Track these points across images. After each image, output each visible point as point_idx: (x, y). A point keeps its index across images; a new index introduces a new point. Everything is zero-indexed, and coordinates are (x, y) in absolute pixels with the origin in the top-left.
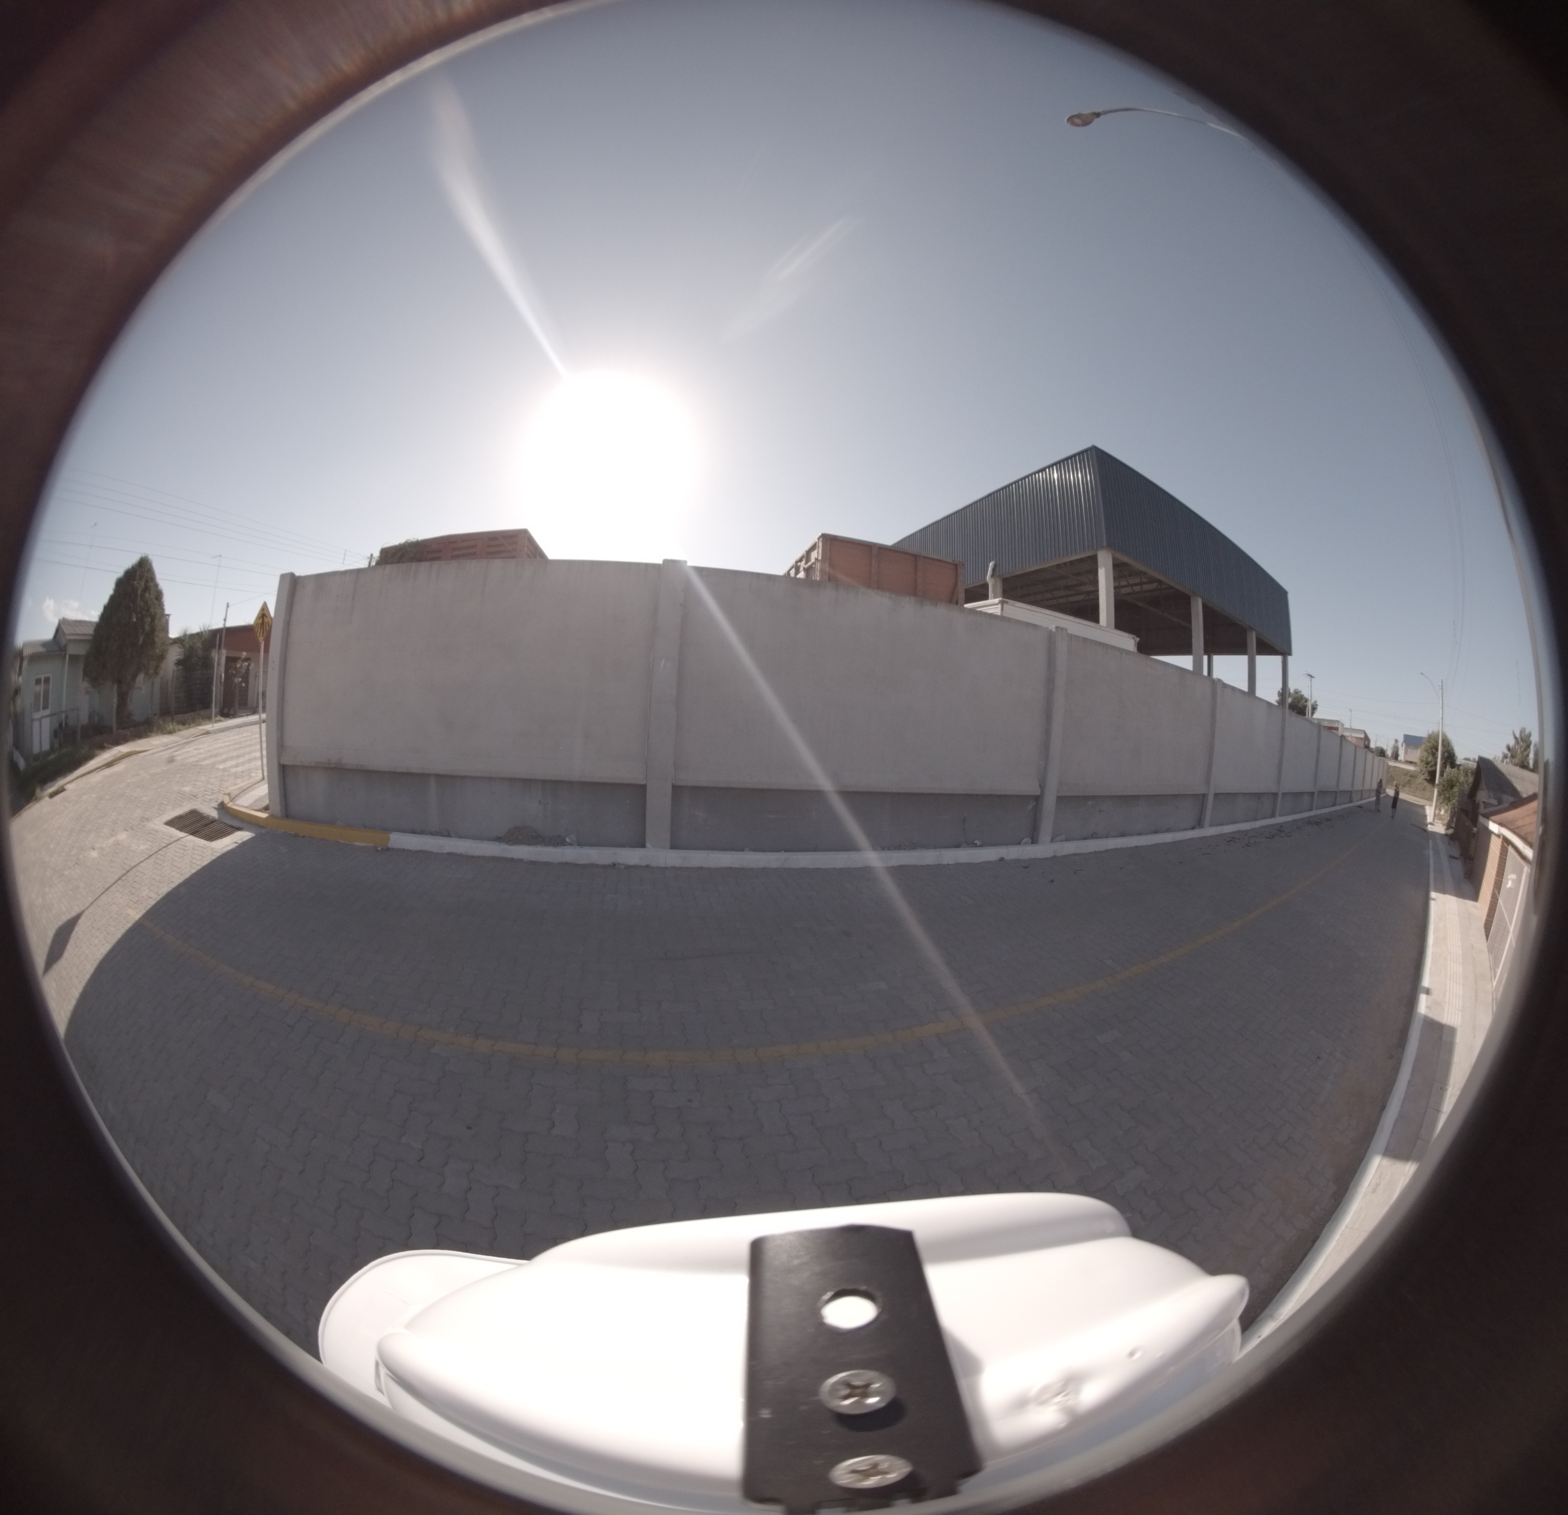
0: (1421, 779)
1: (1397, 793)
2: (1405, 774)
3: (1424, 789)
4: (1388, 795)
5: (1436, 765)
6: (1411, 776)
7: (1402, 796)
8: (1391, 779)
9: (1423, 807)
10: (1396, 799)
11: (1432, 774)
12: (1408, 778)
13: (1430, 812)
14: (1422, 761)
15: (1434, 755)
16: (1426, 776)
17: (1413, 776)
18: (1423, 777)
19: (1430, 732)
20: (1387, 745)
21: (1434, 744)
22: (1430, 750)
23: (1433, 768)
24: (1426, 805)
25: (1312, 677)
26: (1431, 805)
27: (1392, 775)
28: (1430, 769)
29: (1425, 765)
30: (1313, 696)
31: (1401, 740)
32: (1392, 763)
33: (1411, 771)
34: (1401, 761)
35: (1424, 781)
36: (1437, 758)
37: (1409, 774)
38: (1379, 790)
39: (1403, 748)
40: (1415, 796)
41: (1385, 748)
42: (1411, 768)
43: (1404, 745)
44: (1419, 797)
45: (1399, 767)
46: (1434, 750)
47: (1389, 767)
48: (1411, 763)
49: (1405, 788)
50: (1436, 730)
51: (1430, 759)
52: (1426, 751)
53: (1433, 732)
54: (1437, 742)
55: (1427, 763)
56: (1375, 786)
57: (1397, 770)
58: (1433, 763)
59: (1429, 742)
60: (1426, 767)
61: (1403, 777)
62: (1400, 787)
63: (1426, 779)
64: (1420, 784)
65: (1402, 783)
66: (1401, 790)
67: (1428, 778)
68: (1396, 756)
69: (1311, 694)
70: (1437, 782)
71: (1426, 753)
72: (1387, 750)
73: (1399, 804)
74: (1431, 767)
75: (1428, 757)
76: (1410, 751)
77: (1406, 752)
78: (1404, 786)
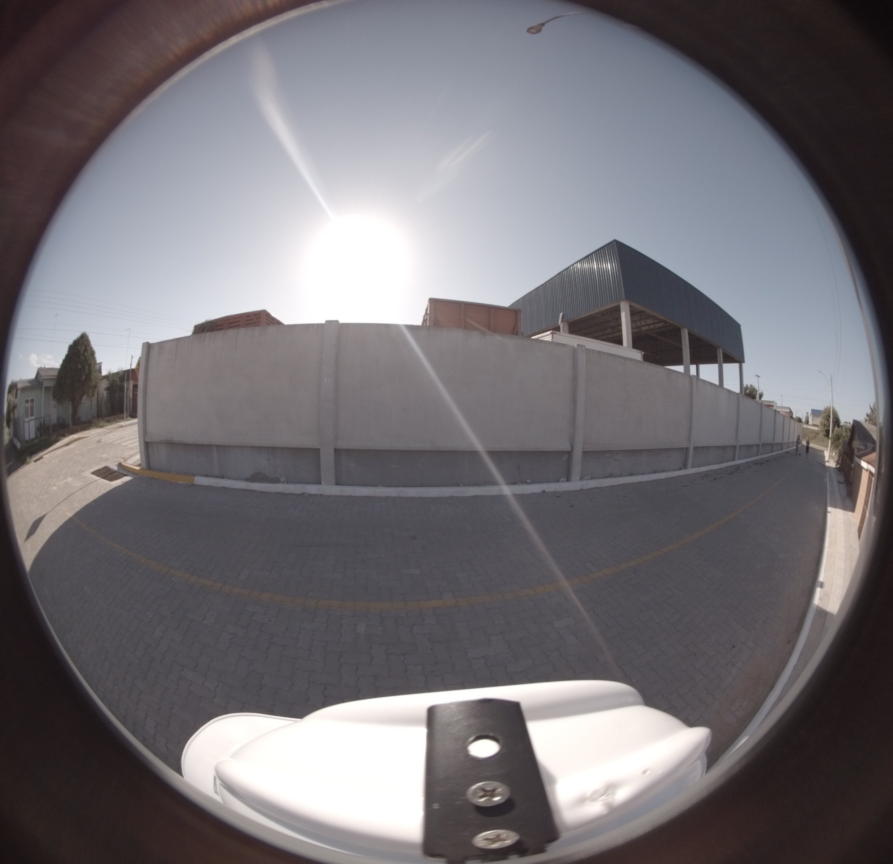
0: (821, 435)
1: (808, 443)
2: (813, 432)
3: (823, 441)
4: (803, 445)
5: (829, 426)
6: (816, 433)
7: (811, 445)
8: (805, 436)
9: (823, 451)
10: (808, 448)
11: (828, 432)
12: (814, 434)
13: (827, 454)
14: (822, 424)
15: (828, 420)
16: (824, 432)
17: (817, 433)
18: (822, 434)
19: (826, 407)
20: (802, 416)
21: (828, 414)
22: (826, 418)
23: (828, 428)
24: (824, 450)
25: (758, 376)
26: (827, 450)
27: (806, 433)
28: (826, 429)
29: (824, 427)
30: (759, 388)
31: (810, 412)
32: (805, 426)
33: (816, 430)
34: (810, 425)
35: (823, 436)
36: (830, 422)
37: (815, 432)
38: (798, 442)
39: (811, 417)
40: (819, 445)
41: (801, 417)
42: (816, 428)
43: (811, 415)
44: (820, 446)
45: (809, 428)
46: (828, 417)
47: (804, 428)
48: (816, 425)
49: (813, 440)
50: (829, 406)
51: (826, 423)
52: (824, 418)
53: (827, 407)
54: (830, 413)
55: (825, 425)
56: (795, 440)
57: (808, 430)
58: (828, 425)
59: (825, 413)
60: (824, 428)
61: (811, 434)
62: (810, 440)
63: (824, 435)
64: (821, 438)
65: (811, 438)
66: (810, 442)
67: (825, 434)
68: (807, 422)
69: (759, 387)
70: (830, 436)
71: (824, 420)
72: (802, 419)
73: (810, 450)
74: (827, 427)
75: (825, 422)
76: (815, 418)
77: (813, 420)
78: (812, 439)
